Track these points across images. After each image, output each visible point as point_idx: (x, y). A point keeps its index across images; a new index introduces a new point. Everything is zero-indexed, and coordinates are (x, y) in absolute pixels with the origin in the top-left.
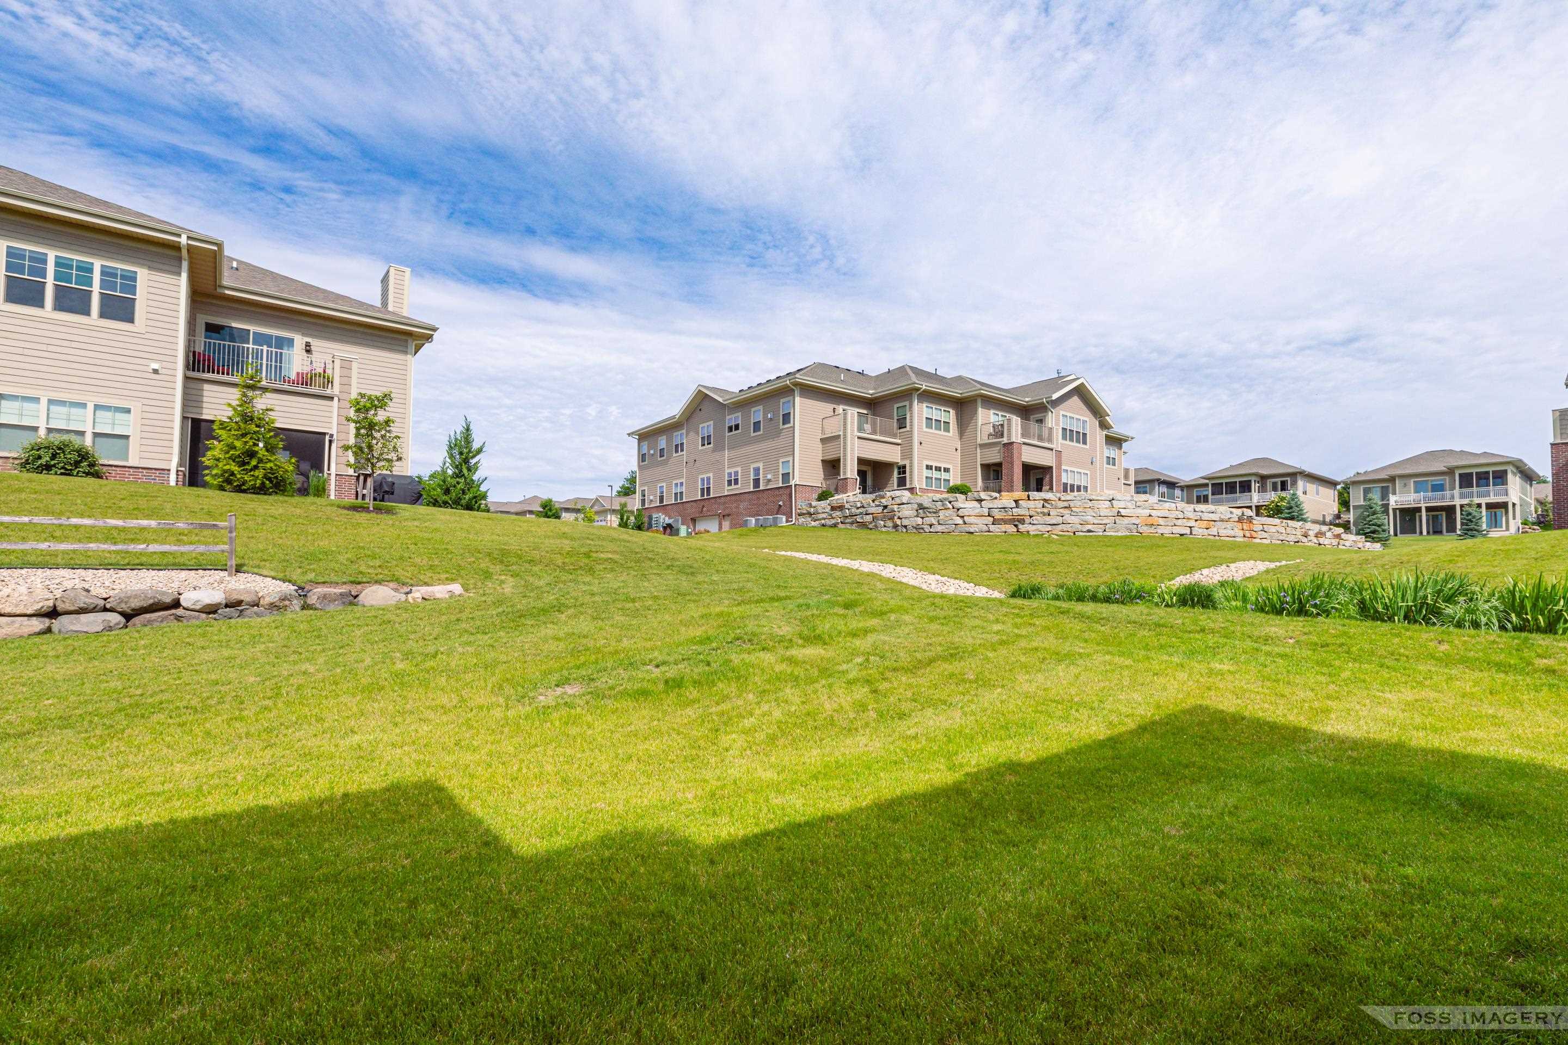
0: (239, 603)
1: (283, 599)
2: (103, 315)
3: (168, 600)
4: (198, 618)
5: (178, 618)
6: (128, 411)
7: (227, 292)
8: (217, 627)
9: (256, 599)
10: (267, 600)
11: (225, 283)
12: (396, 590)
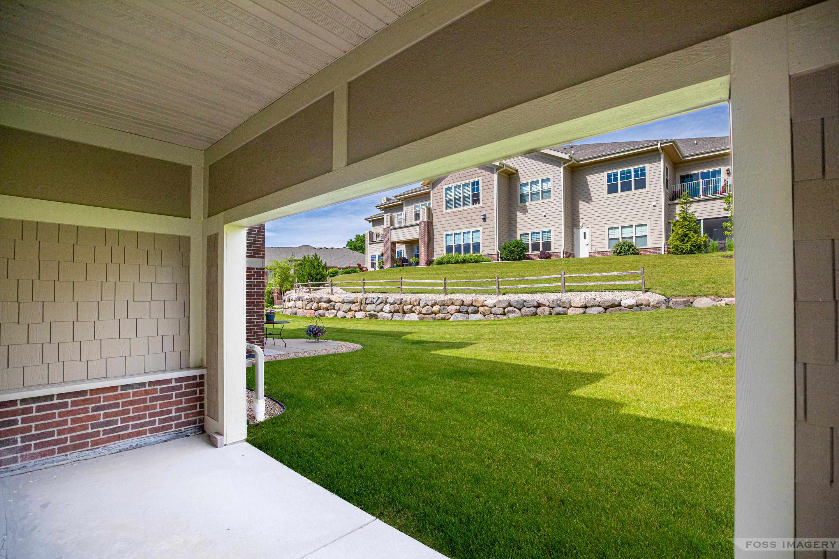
0: (642, 305)
1: (658, 303)
2: (636, 188)
3: (617, 303)
4: (626, 310)
5: (620, 310)
6: (646, 225)
7: (687, 159)
8: (631, 314)
9: (648, 303)
10: (651, 304)
11: (685, 155)
12: (713, 300)
